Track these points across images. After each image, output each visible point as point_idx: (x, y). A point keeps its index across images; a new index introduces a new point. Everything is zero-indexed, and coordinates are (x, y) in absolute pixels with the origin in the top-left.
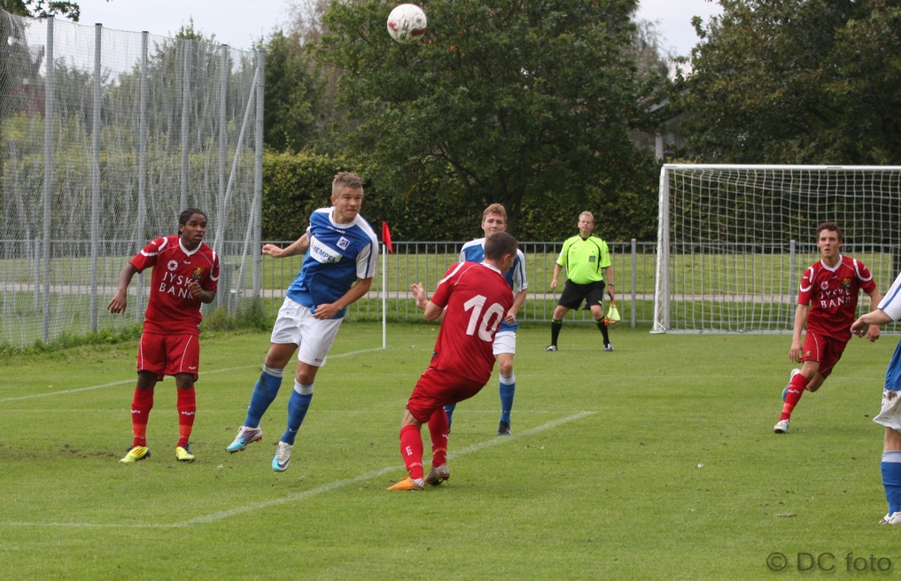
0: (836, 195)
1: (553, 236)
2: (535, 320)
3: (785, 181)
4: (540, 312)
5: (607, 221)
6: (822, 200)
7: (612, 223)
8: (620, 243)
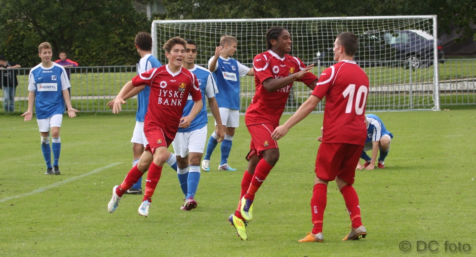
0: (252, 35)
1: (90, 63)
2: (82, 111)
3: (222, 28)
4: (85, 107)
5: (121, 54)
6: (244, 39)
7: (123, 55)
8: (129, 66)
